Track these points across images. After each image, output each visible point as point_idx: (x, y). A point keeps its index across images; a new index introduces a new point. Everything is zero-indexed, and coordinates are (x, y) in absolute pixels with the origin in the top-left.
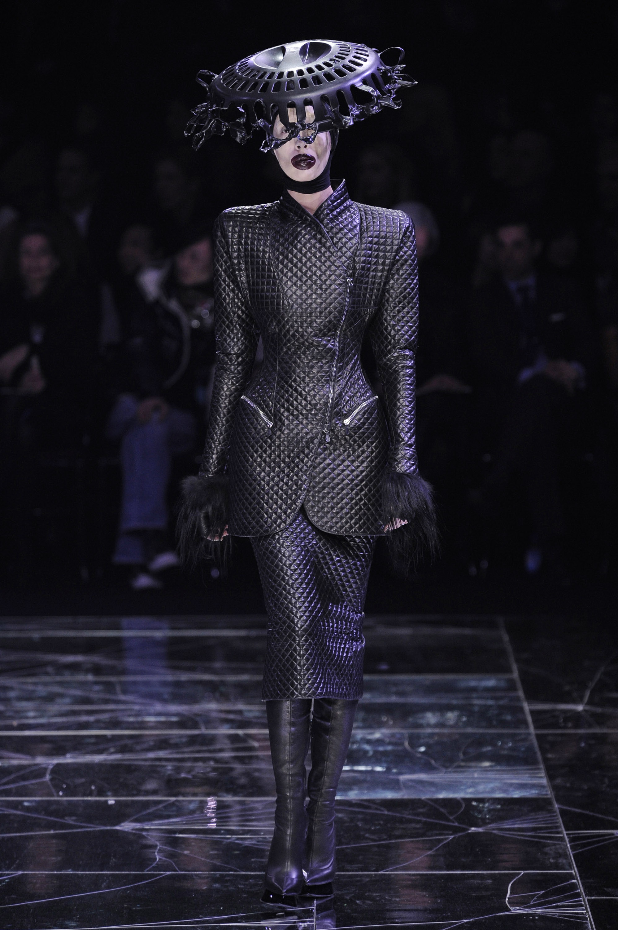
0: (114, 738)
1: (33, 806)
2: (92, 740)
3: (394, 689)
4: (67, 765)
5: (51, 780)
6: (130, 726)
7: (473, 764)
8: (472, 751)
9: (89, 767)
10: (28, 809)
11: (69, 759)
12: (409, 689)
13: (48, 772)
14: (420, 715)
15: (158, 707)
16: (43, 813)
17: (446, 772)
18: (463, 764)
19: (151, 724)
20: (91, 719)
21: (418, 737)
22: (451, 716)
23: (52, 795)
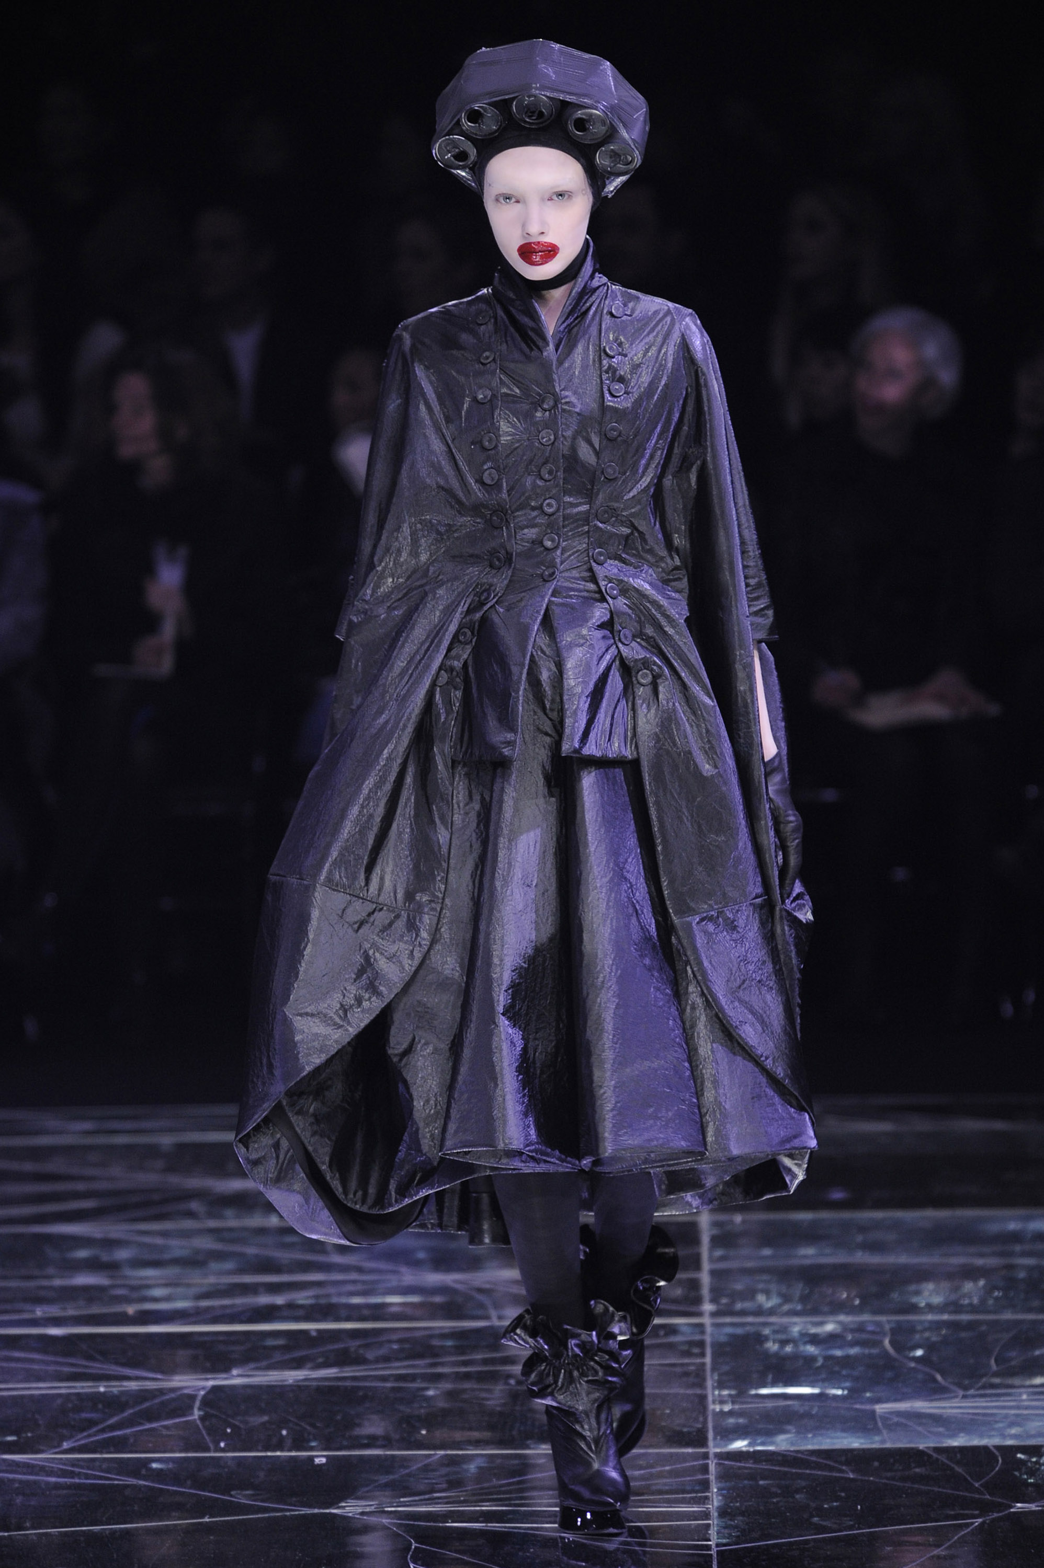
0: (325, 1337)
1: (169, 1470)
2: (281, 1342)
3: (860, 1238)
4: (233, 1387)
5: (202, 1419)
6: (354, 1313)
7: (1017, 1381)
8: (1015, 1357)
9: (275, 1392)
10: (159, 1475)
11: (236, 1378)
12: (891, 1237)
13: (197, 1404)
14: (913, 1287)
15: (409, 1277)
16: (189, 1482)
17: (964, 1397)
18: (997, 1380)
19: (394, 1309)
20: (279, 1300)
21: (911, 1329)
22: (972, 1289)
23: (207, 1450)
